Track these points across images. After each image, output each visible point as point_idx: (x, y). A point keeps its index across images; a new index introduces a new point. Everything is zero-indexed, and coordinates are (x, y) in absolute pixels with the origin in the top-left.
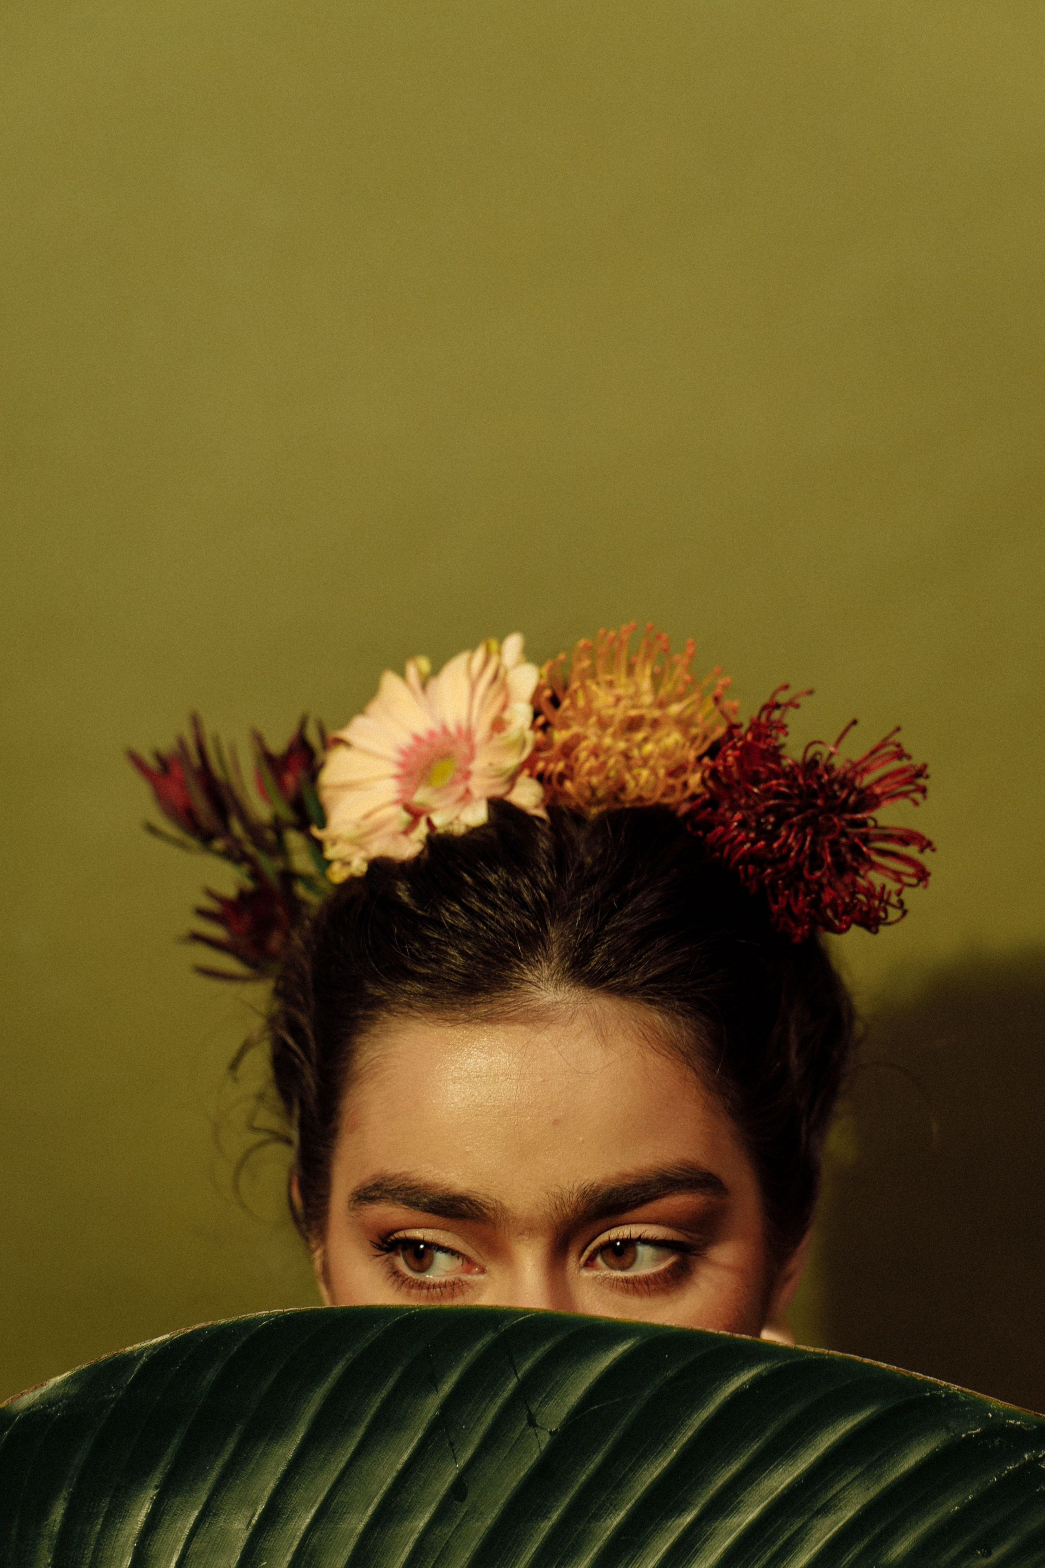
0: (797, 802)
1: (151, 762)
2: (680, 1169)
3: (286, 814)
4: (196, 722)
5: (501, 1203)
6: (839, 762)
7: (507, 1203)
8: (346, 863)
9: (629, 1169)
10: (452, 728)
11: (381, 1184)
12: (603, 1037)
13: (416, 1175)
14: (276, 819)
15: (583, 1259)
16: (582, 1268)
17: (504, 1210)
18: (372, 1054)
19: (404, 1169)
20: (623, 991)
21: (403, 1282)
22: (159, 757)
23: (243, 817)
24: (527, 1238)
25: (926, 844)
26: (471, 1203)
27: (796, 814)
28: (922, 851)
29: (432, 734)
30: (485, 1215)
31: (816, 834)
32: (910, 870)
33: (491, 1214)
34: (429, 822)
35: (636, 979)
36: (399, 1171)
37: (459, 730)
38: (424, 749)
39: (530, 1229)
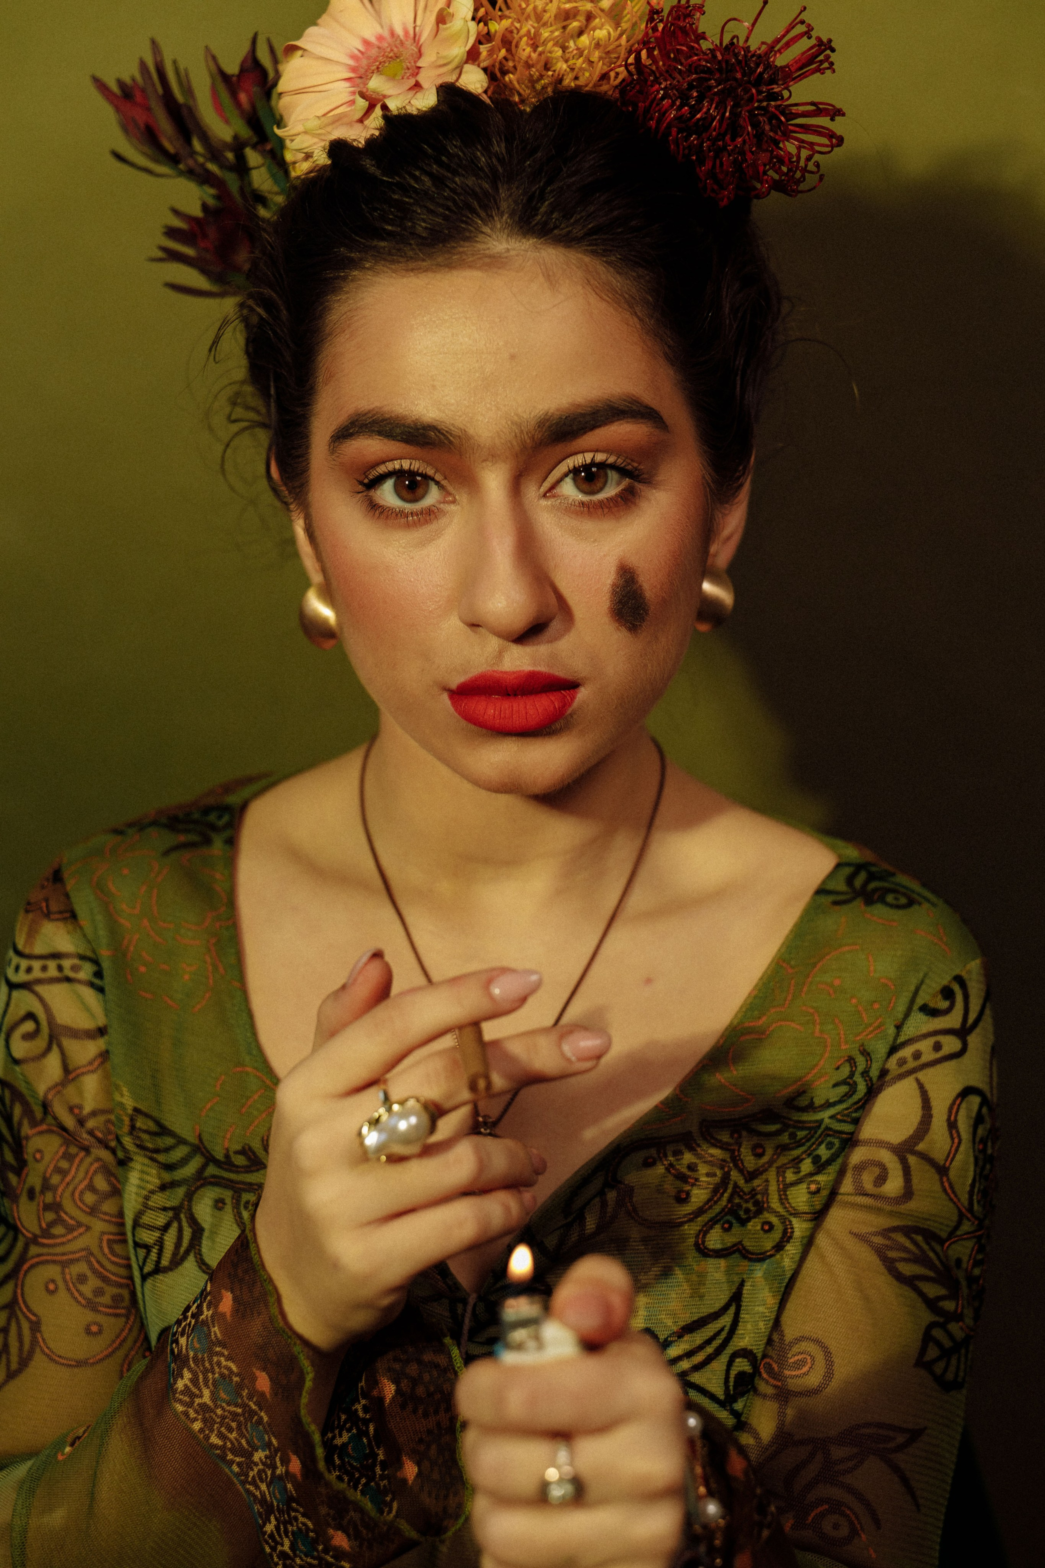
0: (717, 76)
1: (114, 88)
2: (625, 400)
3: (245, 132)
4: (155, 45)
5: (465, 431)
6: (753, 45)
7: (471, 431)
8: (308, 156)
9: (580, 400)
10: (399, 31)
11: (357, 420)
12: (551, 280)
13: (386, 409)
14: (236, 137)
15: (543, 489)
16: (541, 498)
17: (469, 438)
18: (344, 308)
19: (377, 404)
20: (567, 241)
21: (381, 513)
22: (121, 84)
23: (205, 138)
24: (490, 464)
25: (836, 113)
26: (439, 432)
27: (716, 87)
28: (832, 119)
29: (380, 38)
30: (451, 442)
31: (736, 105)
32: (825, 141)
33: (456, 441)
34: (385, 107)
35: (578, 231)
36: (372, 407)
37: (406, 33)
38: (374, 52)
39: (493, 456)
